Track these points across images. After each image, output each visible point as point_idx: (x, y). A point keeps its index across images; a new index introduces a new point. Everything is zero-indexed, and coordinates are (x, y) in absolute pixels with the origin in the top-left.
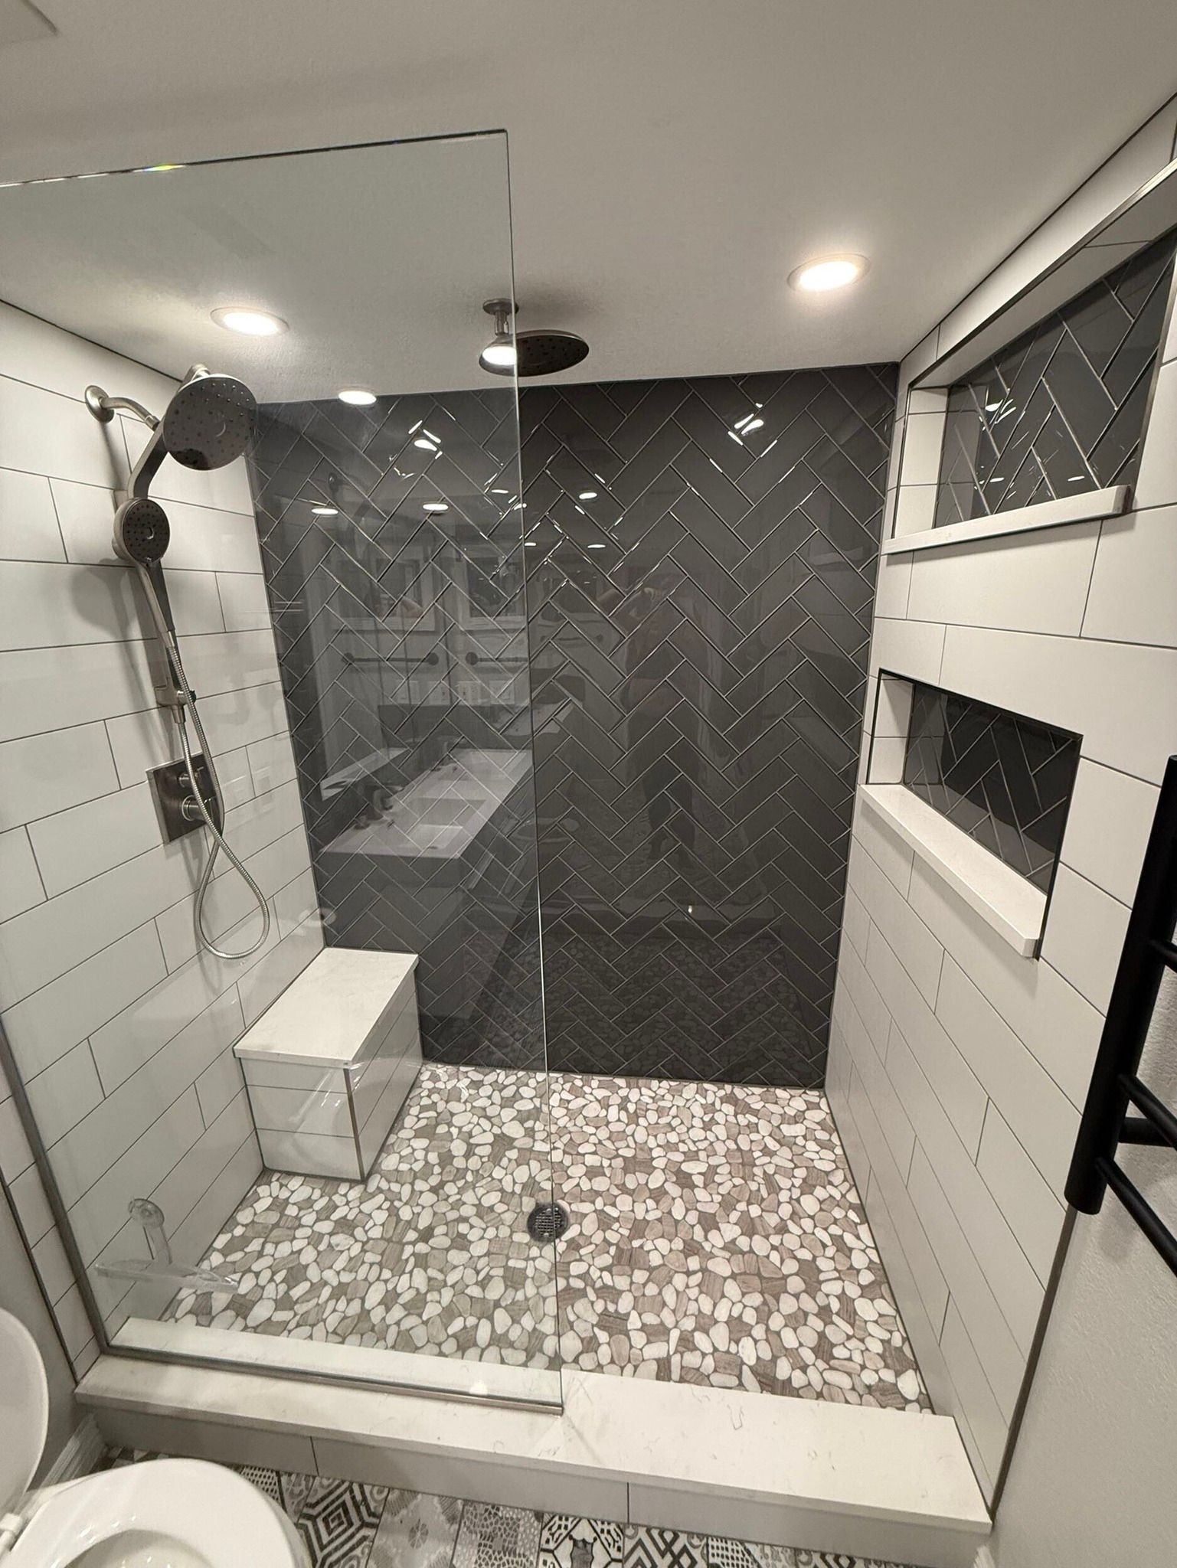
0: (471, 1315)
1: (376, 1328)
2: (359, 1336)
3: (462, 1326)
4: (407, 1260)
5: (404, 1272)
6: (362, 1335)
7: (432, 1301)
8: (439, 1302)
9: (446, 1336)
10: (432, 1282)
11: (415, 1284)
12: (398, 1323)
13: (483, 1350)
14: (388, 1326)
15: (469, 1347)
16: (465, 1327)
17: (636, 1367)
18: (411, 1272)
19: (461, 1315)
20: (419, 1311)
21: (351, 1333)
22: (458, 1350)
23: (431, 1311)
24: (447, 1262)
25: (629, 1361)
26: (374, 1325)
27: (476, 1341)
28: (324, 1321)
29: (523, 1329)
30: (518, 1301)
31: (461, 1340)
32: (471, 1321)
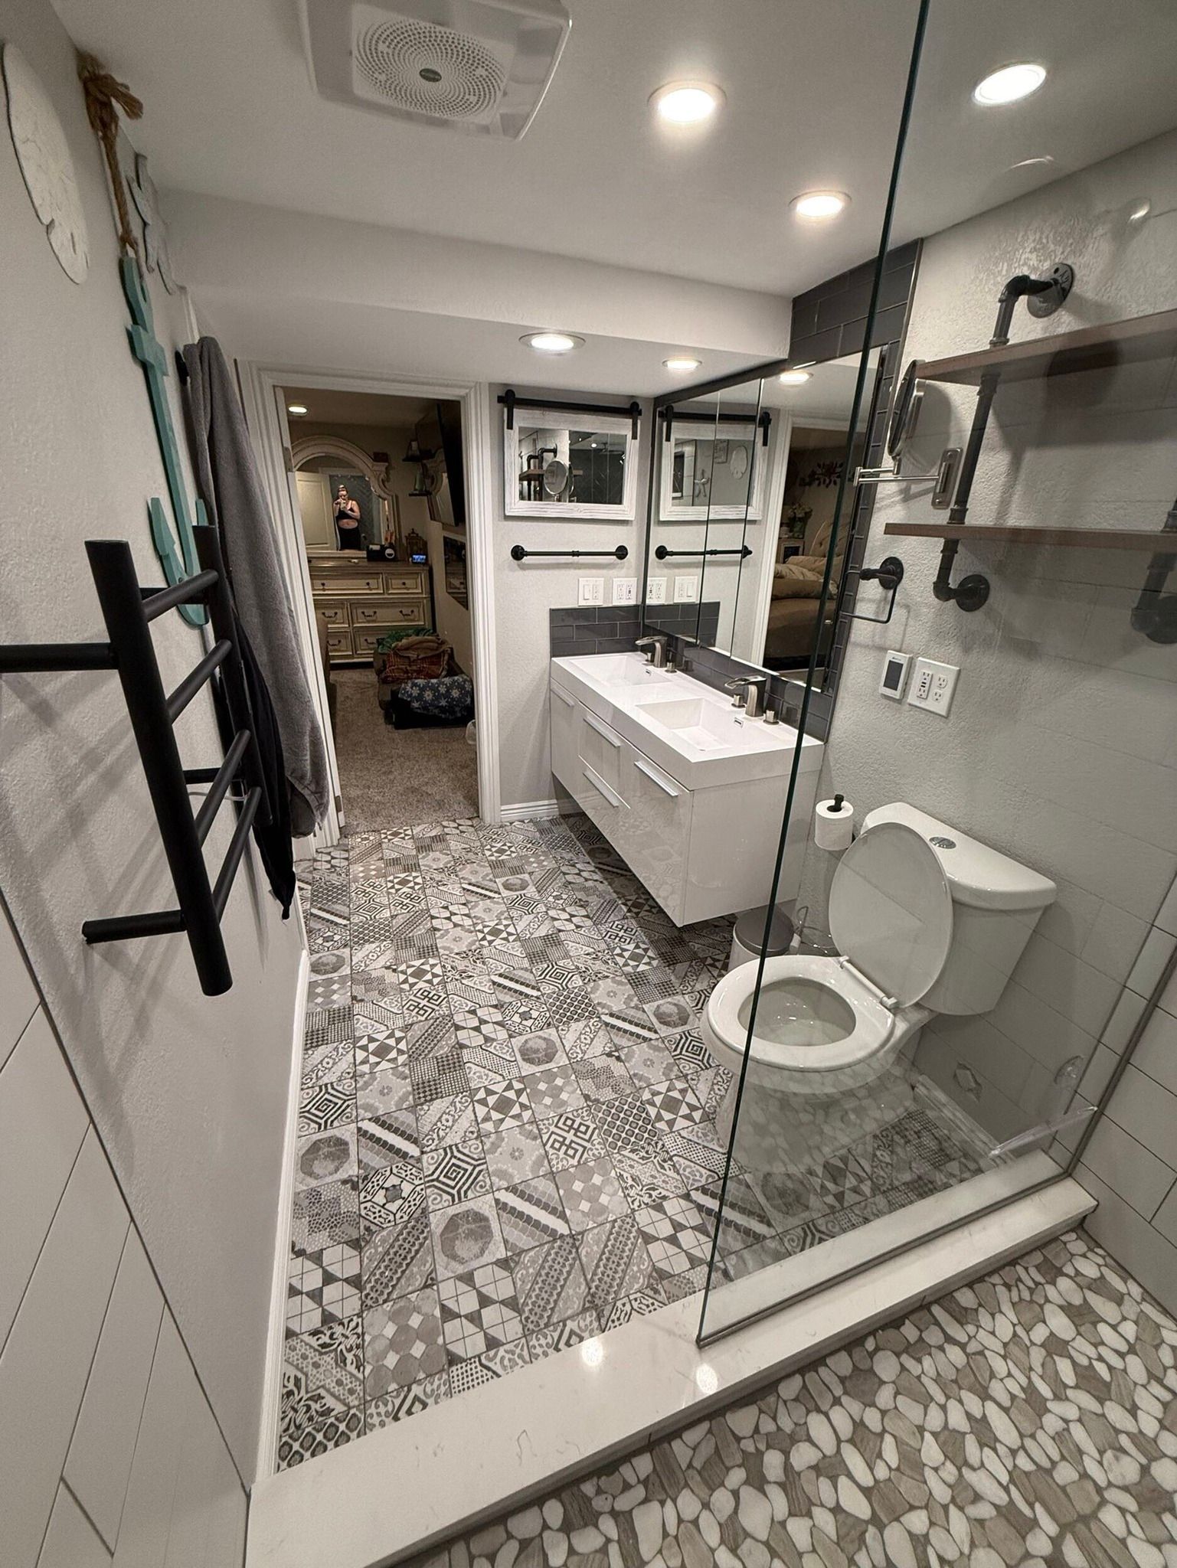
0: (889, 1479)
1: (955, 1386)
2: (959, 1367)
3: (885, 1456)
4: (1031, 1506)
5: (1012, 1480)
6: (958, 1370)
7: (943, 1464)
8: (936, 1469)
9: (887, 1428)
10: (971, 1495)
11: (982, 1473)
12: (943, 1408)
13: (839, 1441)
14: (948, 1397)
15: (854, 1432)
16: (880, 1456)
17: (665, 1534)
18: (1006, 1489)
19: (898, 1469)
20: (942, 1438)
21: (968, 1363)
22: (862, 1420)
23: (931, 1452)
24: (990, 1546)
25: (676, 1537)
26: (960, 1388)
27: (855, 1446)
28: (1004, 1357)
29: (822, 1505)
30: (860, 1549)
31: (872, 1437)
32: (882, 1472)
